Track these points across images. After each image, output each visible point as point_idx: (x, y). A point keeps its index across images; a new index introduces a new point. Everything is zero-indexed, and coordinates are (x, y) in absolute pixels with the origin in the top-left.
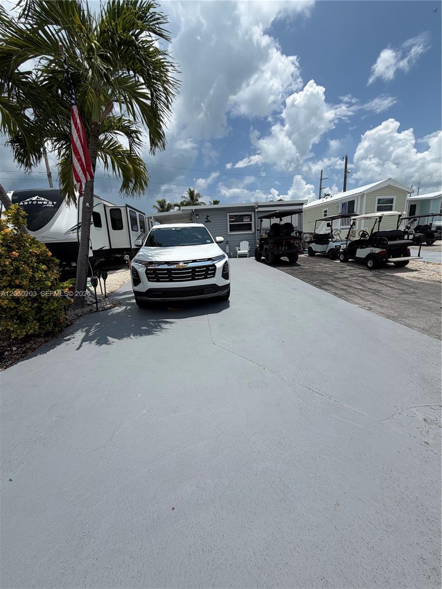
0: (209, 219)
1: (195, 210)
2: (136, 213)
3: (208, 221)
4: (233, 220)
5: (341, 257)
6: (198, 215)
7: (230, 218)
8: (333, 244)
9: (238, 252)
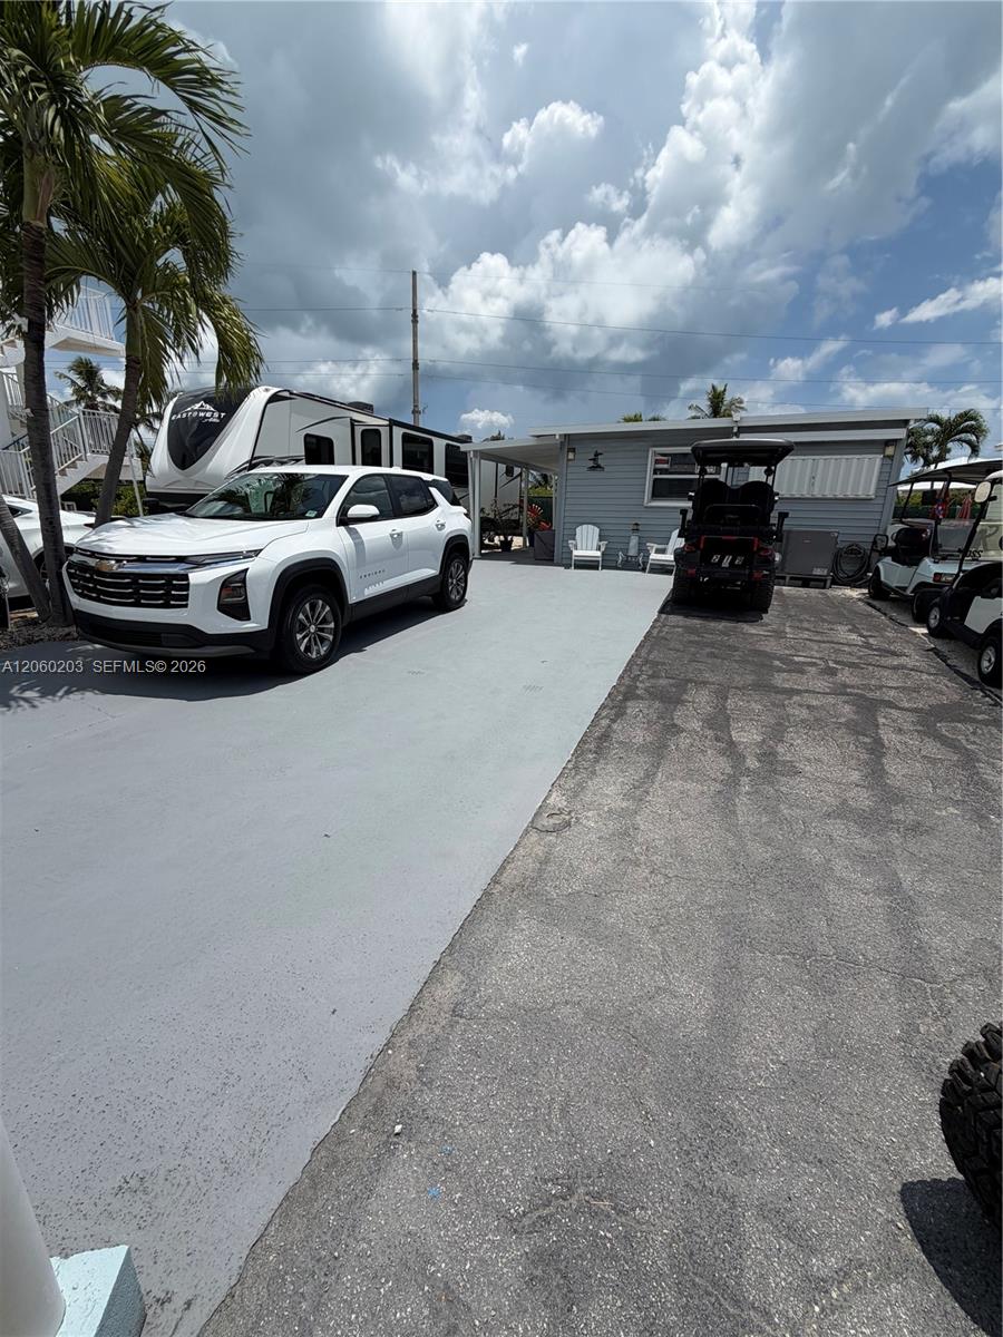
0: (600, 462)
1: (567, 436)
2: (435, 440)
3: (597, 467)
4: (665, 466)
5: (933, 617)
6: (573, 450)
7: (657, 462)
8: (929, 568)
9: (653, 556)
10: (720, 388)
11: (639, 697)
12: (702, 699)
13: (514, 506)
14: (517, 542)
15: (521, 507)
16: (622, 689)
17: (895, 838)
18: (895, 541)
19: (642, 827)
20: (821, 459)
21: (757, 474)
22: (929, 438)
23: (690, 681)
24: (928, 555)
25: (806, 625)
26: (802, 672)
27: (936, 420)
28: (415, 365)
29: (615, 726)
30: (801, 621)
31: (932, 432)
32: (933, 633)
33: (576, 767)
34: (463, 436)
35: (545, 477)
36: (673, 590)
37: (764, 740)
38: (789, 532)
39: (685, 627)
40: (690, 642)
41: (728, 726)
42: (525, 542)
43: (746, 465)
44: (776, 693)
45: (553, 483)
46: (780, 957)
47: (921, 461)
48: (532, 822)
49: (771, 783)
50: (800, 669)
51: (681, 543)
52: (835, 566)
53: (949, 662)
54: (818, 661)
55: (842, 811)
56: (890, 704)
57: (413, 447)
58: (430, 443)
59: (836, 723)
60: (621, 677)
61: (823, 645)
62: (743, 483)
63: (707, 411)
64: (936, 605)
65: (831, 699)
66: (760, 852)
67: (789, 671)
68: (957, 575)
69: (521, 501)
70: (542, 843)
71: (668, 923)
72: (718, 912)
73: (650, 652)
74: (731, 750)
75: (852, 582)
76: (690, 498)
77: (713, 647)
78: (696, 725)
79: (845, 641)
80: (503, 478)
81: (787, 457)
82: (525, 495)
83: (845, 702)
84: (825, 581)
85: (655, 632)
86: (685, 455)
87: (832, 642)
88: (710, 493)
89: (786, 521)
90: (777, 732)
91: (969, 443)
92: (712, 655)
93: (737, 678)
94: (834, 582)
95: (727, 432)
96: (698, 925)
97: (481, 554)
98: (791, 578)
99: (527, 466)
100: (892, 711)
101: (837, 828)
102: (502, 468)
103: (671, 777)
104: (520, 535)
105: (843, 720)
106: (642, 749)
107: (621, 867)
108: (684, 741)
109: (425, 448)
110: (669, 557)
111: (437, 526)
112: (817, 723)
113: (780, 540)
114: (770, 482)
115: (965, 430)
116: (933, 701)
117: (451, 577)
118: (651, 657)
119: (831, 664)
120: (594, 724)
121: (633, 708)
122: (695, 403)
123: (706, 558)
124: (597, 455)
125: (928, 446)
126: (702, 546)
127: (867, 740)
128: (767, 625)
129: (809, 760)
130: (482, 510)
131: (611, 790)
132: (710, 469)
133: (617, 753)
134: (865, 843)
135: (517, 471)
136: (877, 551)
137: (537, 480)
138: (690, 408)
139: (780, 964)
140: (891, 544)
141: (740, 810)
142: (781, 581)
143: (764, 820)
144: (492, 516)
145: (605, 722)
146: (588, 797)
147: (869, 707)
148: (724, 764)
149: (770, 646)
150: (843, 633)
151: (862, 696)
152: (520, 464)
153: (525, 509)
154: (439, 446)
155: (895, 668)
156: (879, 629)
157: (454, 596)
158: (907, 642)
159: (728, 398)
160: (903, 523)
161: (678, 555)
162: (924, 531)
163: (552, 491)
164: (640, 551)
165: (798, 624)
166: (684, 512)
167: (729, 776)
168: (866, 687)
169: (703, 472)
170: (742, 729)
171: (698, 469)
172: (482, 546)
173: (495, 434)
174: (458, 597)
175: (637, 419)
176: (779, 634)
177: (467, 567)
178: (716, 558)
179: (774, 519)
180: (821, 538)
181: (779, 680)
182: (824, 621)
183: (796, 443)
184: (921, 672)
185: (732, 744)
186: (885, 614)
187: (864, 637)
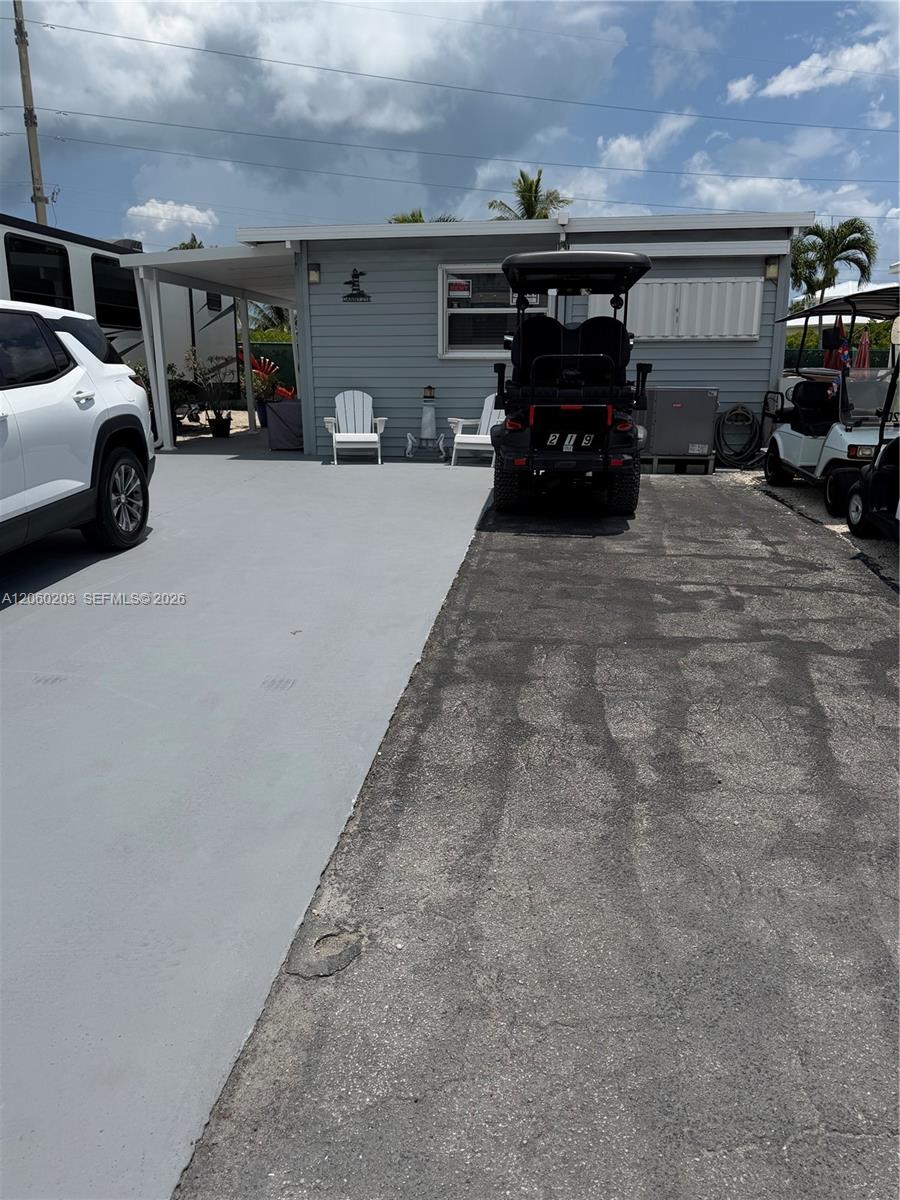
0: (363, 287)
1: (305, 245)
2: (72, 249)
3: (358, 295)
4: (465, 294)
5: (853, 508)
6: (317, 267)
7: (452, 287)
8: (842, 439)
9: (460, 438)
10: (533, 177)
11: (458, 680)
12: (555, 671)
13: (228, 361)
14: (239, 420)
15: (240, 361)
16: (431, 667)
17: (868, 874)
18: (793, 401)
19: (487, 932)
20: (684, 283)
21: (599, 305)
22: (811, 255)
23: (536, 641)
24: (837, 421)
25: (689, 532)
26: (696, 609)
27: (816, 231)
28: (30, 118)
29: (425, 738)
30: (683, 527)
31: (813, 247)
32: (857, 531)
33: (364, 830)
34: (125, 241)
35: (279, 312)
36: (494, 490)
37: (658, 731)
38: (652, 392)
39: (519, 551)
40: (529, 574)
41: (602, 713)
42: (252, 420)
43: (584, 291)
44: (665, 647)
45: (291, 322)
46: (740, 1151)
47: (804, 286)
48: (288, 962)
49: (680, 808)
50: (689, 604)
51: (500, 417)
52: (718, 440)
53: (882, 573)
54: (715, 589)
55: (789, 843)
56: (822, 648)
57: (28, 259)
58: (63, 253)
59: (755, 688)
60: (428, 647)
61: (718, 562)
62: (582, 321)
63: (518, 209)
64: (855, 491)
65: (742, 650)
66: (682, 944)
67: (676, 610)
68: (878, 448)
69: (240, 352)
70: (309, 1005)
71: (550, 1129)
72: (634, 1081)
73: (469, 597)
74: (612, 756)
75: (743, 462)
76: (507, 345)
77: (563, 581)
78: (553, 718)
79: (746, 554)
80: (204, 315)
81: (641, 280)
82: (244, 340)
83: (763, 652)
84: (706, 463)
85: (474, 562)
86: (491, 276)
87: (729, 557)
88: (535, 337)
89: (649, 377)
90: (675, 715)
91: (858, 262)
92: (564, 594)
93: (605, 629)
94: (719, 464)
95: (549, 240)
96: (601, 1120)
97: (175, 443)
98: (661, 462)
99: (243, 293)
100: (826, 658)
101: (787, 874)
102: (200, 296)
103: (526, 821)
104: (244, 408)
105: (763, 682)
106: (474, 774)
107: (457, 1025)
108: (537, 749)
109: (54, 261)
110: (484, 438)
111: (78, 401)
112: (729, 692)
113: (642, 406)
114: (620, 317)
115: (854, 245)
116: (875, 637)
117: (116, 491)
118: (472, 606)
119: (735, 593)
120: (390, 737)
121: (453, 700)
122: (498, 198)
123: (539, 440)
124: (356, 275)
125: (811, 266)
126: (532, 422)
127: (803, 711)
128: (636, 537)
129: (728, 758)
130: (170, 369)
131: (425, 866)
132: (533, 299)
133: (431, 789)
134: (828, 893)
135: (227, 301)
136: (770, 416)
137: (265, 317)
138: (491, 205)
139: (744, 1167)
140: (789, 405)
141: (641, 865)
142: (647, 466)
143: (680, 879)
144: (189, 378)
145: (407, 733)
146: (388, 887)
147: (796, 655)
148: (603, 784)
149: (645, 571)
150: (742, 541)
151: (783, 640)
152: (230, 290)
153: (247, 365)
154: (80, 260)
155: (819, 589)
156: (786, 530)
157: (125, 525)
158: (827, 548)
159: (543, 190)
160: (799, 374)
161: (497, 435)
162: (829, 385)
163: (289, 335)
164: (439, 430)
165: (678, 532)
166: (500, 368)
167: (616, 805)
168: (786, 623)
169: (522, 303)
170: (624, 716)
171: (514, 298)
172: (177, 428)
173: (187, 241)
174: (131, 527)
175: (416, 218)
176: (655, 550)
177: (145, 469)
178: (553, 439)
179: (631, 375)
180: (697, 400)
181: (669, 625)
182: (713, 523)
183: (653, 259)
184: (853, 592)
185: (612, 745)
186: (791, 507)
187: (771, 544)
